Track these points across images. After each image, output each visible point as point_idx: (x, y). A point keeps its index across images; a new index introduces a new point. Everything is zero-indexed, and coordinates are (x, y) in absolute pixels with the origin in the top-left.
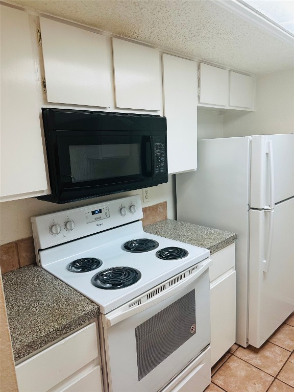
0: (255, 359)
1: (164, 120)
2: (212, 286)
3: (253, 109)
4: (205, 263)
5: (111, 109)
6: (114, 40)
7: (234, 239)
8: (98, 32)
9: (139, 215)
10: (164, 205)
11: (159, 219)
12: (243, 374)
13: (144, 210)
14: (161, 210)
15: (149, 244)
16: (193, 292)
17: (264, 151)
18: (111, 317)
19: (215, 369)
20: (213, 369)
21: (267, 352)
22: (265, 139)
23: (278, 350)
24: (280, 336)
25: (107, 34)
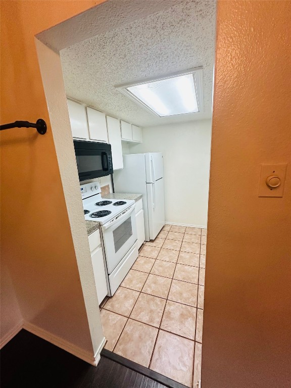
0: (153, 244)
1: (110, 145)
2: (136, 215)
3: (141, 142)
4: (133, 206)
5: (88, 140)
6: (87, 108)
7: (141, 197)
8: (80, 104)
9: (99, 191)
10: (108, 186)
11: (106, 193)
12: (150, 250)
13: (101, 188)
14: (107, 189)
15: (108, 203)
16: (130, 218)
17: (150, 159)
18: (106, 226)
19: (140, 249)
20: (139, 250)
21: (157, 241)
22: (150, 154)
23: (161, 239)
24: (160, 235)
25: (84, 105)
